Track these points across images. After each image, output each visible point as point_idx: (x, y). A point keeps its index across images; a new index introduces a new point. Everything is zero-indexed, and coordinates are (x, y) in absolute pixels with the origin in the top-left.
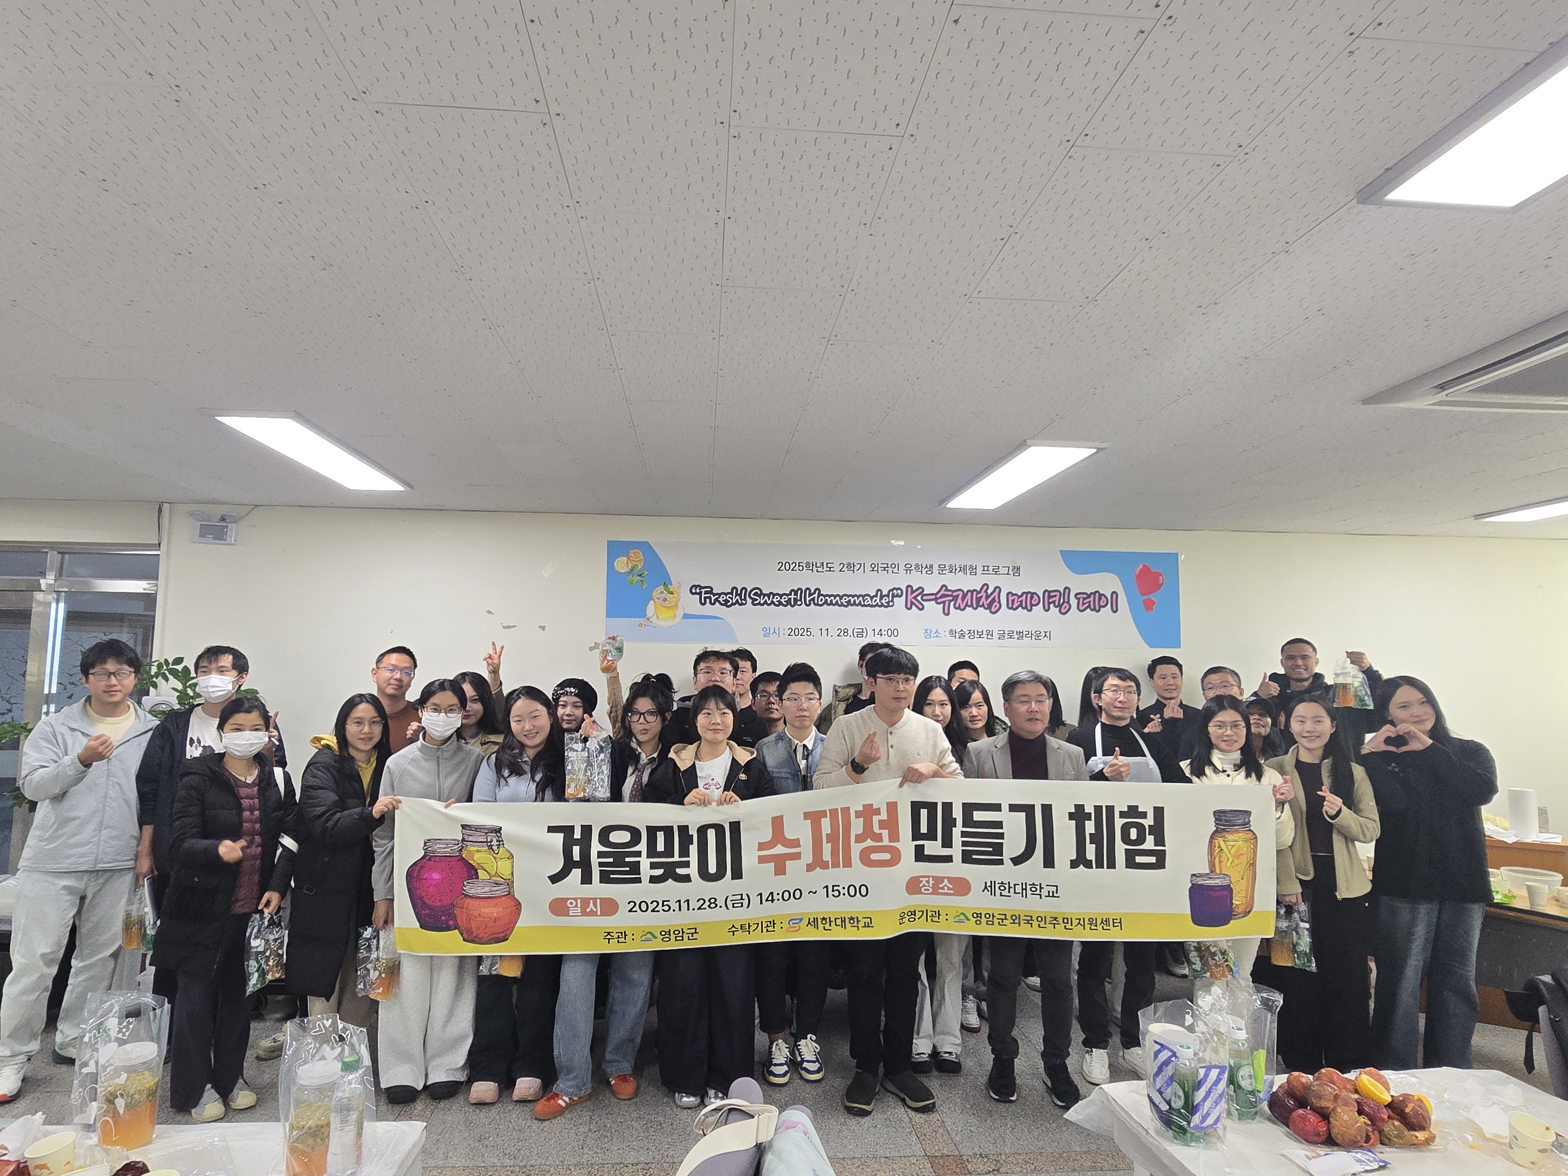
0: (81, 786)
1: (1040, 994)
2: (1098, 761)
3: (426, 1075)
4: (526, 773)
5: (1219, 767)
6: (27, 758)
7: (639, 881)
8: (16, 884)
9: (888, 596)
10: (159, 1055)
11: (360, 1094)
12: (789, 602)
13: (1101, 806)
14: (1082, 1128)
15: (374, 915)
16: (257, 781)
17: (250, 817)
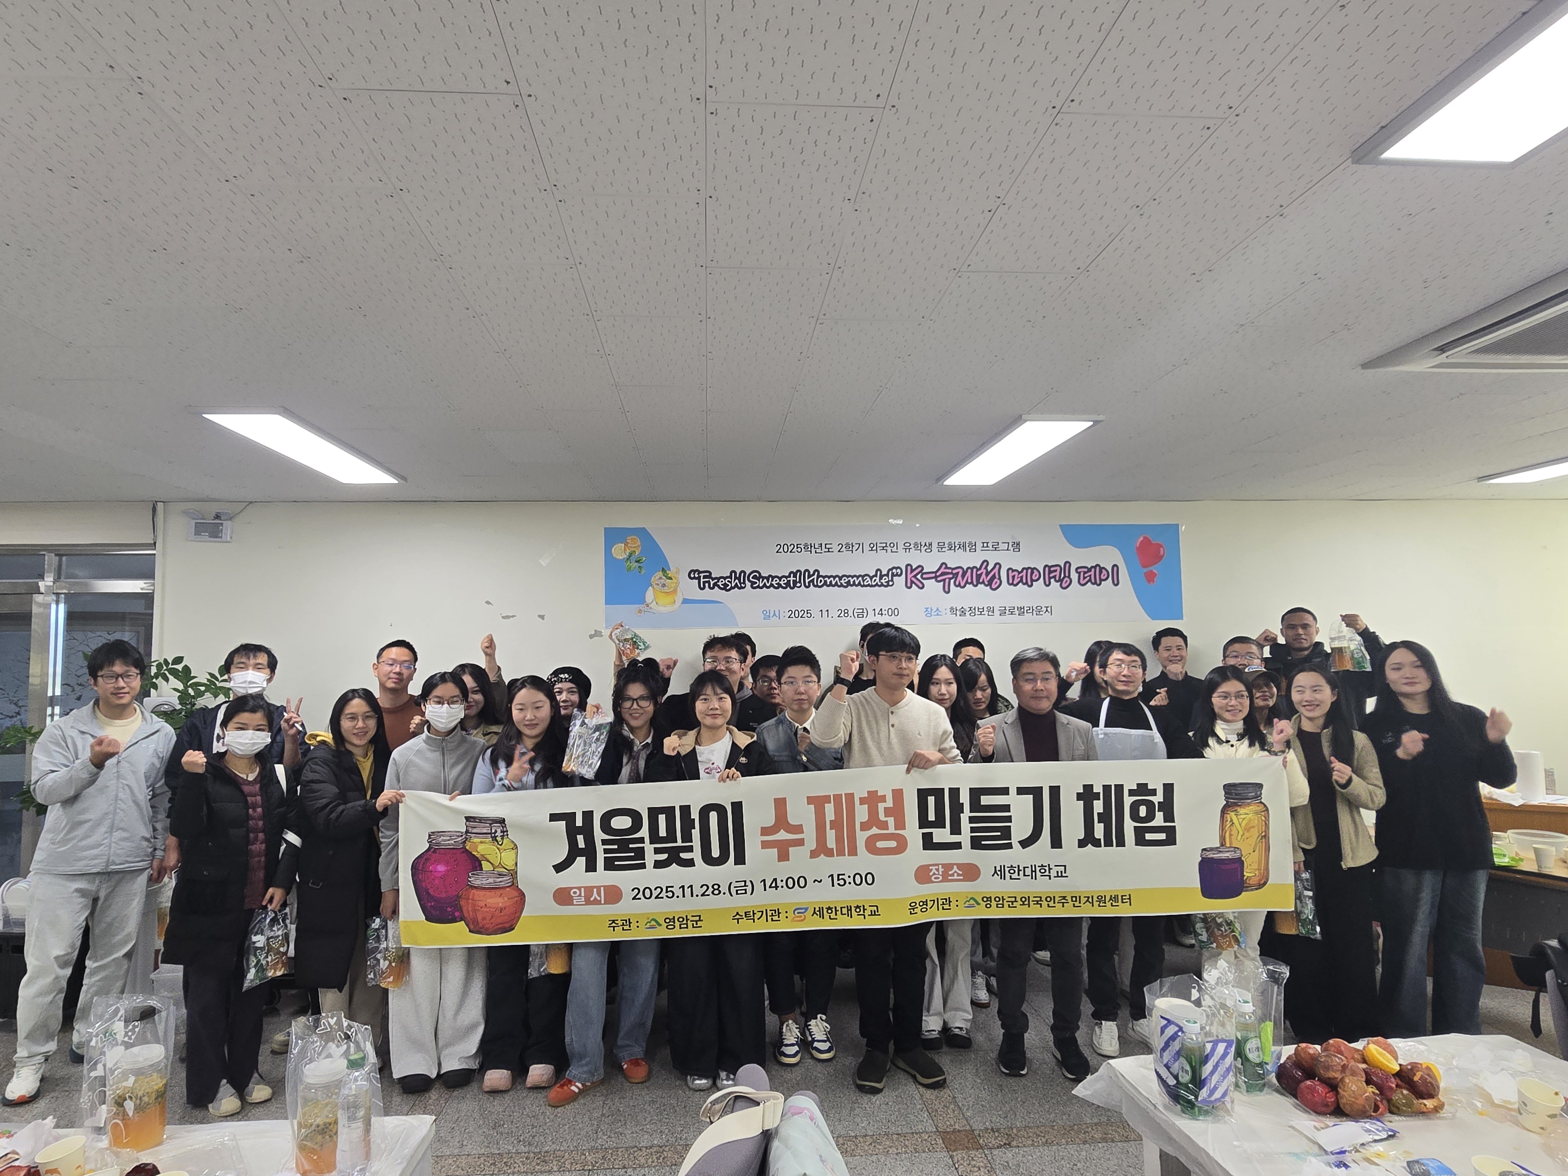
0: (91, 789)
1: (1050, 968)
2: (1100, 732)
3: (440, 1065)
5: (1223, 737)
6: (37, 762)
7: (643, 866)
8: (28, 887)
9: (887, 575)
10: (166, 1058)
11: (366, 1091)
12: (788, 584)
13: (1109, 786)
14: (1091, 1102)
15: (382, 905)
16: (259, 779)
17: (253, 814)
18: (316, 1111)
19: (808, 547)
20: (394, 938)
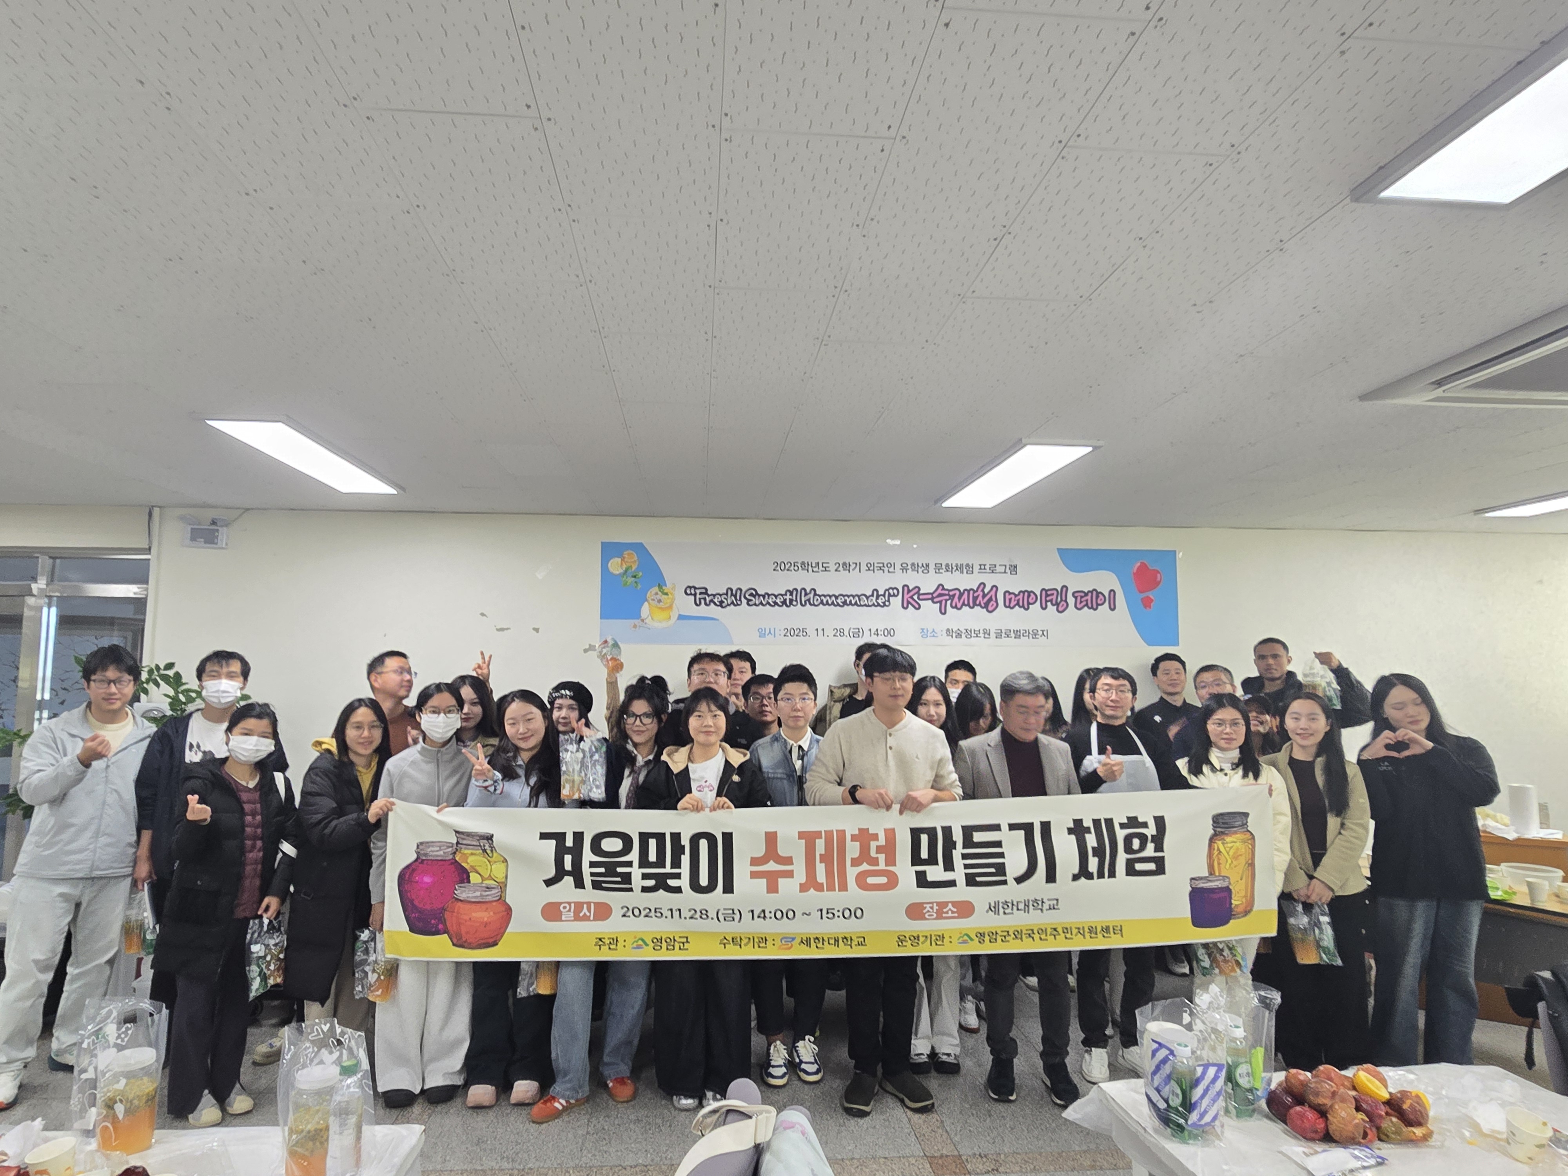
1: (1037, 994)
2: (1093, 760)
3: (424, 1079)
4: (520, 777)
5: (1217, 766)
6: (26, 763)
7: (631, 890)
8: (11, 891)
9: (884, 595)
10: (157, 1061)
12: (784, 602)
13: (1100, 820)
14: (1081, 1127)
15: (371, 918)
16: (258, 787)
17: (253, 821)
18: (308, 1117)
19: (805, 566)
20: (383, 950)
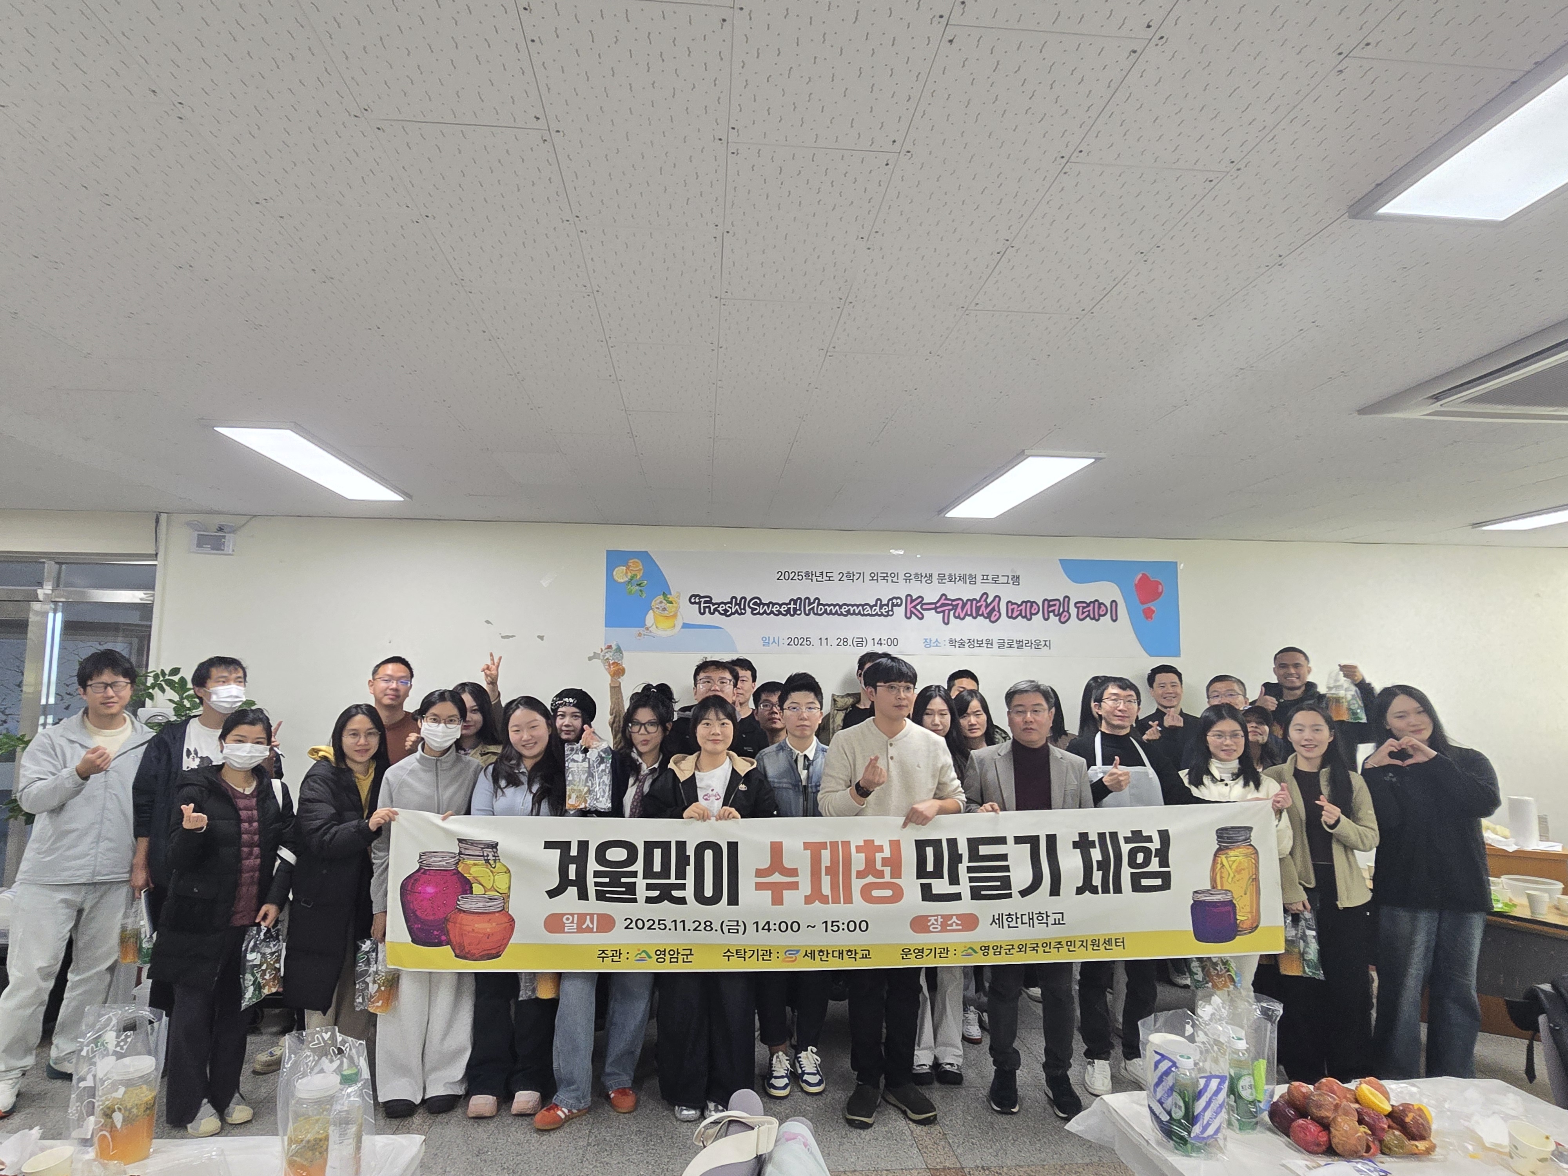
0: (78, 798)
1: (1041, 1005)
2: (1098, 771)
3: (425, 1089)
4: (523, 784)
5: (1218, 776)
6: (25, 770)
7: (635, 901)
8: (13, 897)
9: (887, 605)
10: (156, 1069)
11: (359, 1107)
12: (788, 611)
13: (1105, 833)
14: (1084, 1140)
15: (373, 928)
16: (255, 793)
17: (249, 829)
18: (307, 1127)
19: (809, 575)
20: (384, 960)
